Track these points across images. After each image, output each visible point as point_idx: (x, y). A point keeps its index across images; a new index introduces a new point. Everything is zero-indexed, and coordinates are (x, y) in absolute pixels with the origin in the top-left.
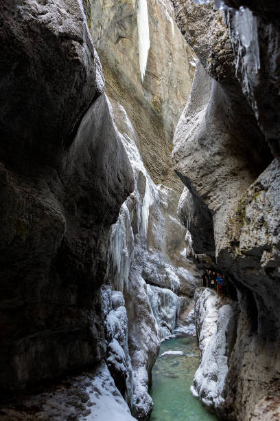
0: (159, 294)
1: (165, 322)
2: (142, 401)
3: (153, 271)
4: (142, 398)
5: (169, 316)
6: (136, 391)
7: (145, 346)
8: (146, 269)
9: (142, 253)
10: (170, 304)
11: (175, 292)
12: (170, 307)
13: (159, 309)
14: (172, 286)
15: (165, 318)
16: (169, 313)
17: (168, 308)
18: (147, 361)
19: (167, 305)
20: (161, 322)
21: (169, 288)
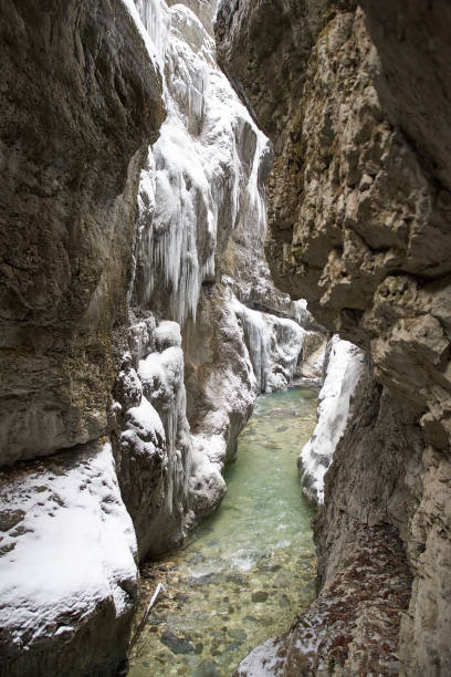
0: (275, 326)
1: (280, 366)
2: (206, 486)
3: (269, 291)
4: (208, 482)
5: (288, 359)
6: (197, 473)
7: (226, 404)
8: (259, 287)
9: (254, 262)
10: (291, 342)
11: (301, 325)
12: (291, 346)
13: (273, 348)
14: (299, 316)
15: (281, 361)
16: (288, 354)
17: (287, 347)
18: (227, 427)
19: (286, 341)
20: (274, 366)
21: (293, 318)
